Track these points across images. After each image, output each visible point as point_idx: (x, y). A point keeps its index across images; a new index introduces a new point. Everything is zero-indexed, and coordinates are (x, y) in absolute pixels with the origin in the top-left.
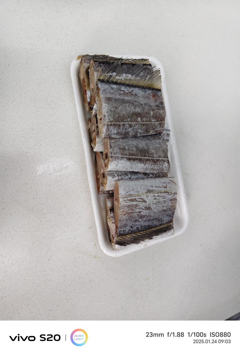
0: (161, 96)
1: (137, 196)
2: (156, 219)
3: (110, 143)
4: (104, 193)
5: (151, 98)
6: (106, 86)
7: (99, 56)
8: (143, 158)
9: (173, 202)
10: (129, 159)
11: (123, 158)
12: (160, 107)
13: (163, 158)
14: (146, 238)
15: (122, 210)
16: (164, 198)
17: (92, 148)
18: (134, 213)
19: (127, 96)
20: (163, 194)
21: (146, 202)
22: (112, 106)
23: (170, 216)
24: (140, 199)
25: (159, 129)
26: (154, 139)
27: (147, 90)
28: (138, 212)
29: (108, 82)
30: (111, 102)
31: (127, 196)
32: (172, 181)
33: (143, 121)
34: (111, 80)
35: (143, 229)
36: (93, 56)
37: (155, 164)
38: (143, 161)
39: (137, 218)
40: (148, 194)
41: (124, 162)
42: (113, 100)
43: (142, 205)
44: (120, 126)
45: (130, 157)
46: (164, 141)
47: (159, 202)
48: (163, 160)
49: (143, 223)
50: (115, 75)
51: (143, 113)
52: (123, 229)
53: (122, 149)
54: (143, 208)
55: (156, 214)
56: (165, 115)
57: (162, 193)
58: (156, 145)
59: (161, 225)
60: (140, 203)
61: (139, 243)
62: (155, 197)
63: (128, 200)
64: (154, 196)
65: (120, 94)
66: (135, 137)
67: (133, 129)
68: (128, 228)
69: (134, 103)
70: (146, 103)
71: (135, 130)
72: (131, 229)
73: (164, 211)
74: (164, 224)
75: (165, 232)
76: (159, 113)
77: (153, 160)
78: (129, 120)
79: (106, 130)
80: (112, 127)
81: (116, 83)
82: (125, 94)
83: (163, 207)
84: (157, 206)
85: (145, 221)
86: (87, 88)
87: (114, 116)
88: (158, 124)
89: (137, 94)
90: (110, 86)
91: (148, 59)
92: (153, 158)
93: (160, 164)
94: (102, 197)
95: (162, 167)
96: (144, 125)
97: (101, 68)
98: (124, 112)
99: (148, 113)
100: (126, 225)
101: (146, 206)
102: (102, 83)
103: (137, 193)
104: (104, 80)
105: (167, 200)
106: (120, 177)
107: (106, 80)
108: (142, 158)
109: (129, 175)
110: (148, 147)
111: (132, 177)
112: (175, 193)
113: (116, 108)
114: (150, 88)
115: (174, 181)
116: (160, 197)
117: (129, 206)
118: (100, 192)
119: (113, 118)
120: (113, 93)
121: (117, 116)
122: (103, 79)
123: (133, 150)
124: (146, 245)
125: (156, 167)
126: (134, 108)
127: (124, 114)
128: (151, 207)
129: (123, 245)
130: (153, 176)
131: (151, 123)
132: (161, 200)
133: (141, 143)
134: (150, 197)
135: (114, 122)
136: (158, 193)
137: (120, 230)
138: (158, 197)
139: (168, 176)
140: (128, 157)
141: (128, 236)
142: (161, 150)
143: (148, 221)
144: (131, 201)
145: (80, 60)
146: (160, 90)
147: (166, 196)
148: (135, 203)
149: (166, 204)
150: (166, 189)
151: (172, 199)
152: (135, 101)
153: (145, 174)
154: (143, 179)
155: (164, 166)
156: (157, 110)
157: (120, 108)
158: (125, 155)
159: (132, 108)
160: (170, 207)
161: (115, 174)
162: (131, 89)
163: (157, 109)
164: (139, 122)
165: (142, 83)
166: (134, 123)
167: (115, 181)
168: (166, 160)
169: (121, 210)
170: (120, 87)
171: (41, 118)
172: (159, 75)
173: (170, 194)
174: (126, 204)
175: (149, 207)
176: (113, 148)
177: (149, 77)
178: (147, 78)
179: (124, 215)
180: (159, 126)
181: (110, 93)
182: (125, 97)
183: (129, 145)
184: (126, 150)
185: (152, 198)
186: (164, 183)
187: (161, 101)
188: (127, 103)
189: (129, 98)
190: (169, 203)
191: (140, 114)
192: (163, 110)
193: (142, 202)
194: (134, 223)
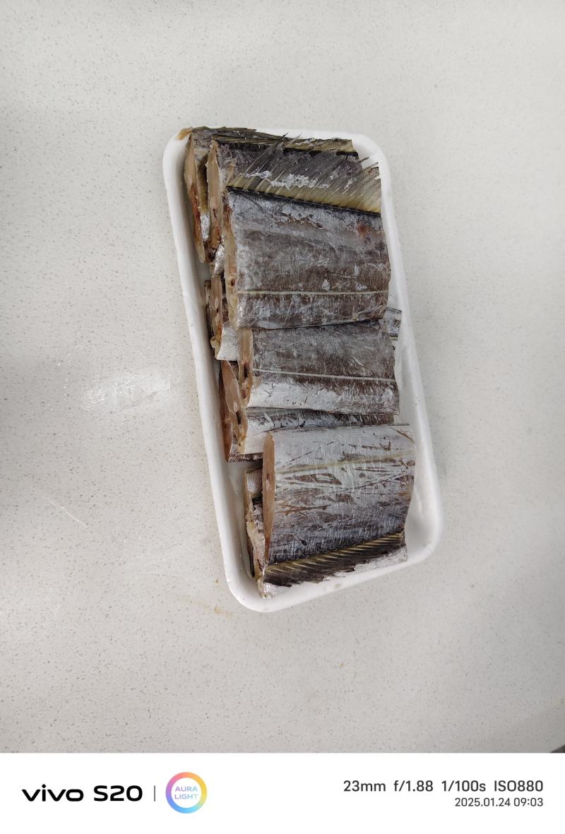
0: (380, 228)
1: (319, 468)
2: (363, 524)
3: (254, 342)
4: (240, 460)
6: (247, 204)
7: (231, 130)
8: (333, 377)
9: (405, 483)
10: (301, 381)
11: (284, 376)
12: (377, 255)
13: (381, 379)
14: (339, 570)
15: (281, 502)
16: (384, 473)
17: (212, 352)
18: (310, 509)
19: (297, 228)
20: (380, 465)
21: (340, 484)
22: (260, 253)
23: (397, 518)
24: (325, 475)
25: (373, 308)
26: (362, 332)
27: (347, 214)
28: (320, 507)
29: (251, 193)
30: (257, 243)
31: (292, 469)
32: (403, 434)
33: (336, 290)
34: (258, 188)
35: (332, 547)
36: (217, 130)
37: (364, 393)
38: (335, 386)
39: (318, 522)
40: (346, 465)
41: (288, 386)
42: (263, 238)
43: (329, 490)
45: (302, 374)
46: (385, 337)
47: (372, 485)
48: (381, 384)
49: (331, 534)
50: (268, 178)
51: (335, 269)
52: (282, 548)
53: (283, 355)
54: (333, 497)
55: (364, 513)
56: (389, 275)
57: (379, 461)
58: (365, 347)
59: (375, 538)
60: (324, 484)
61: (322, 580)
62: (363, 472)
63: (296, 478)
64: (360, 469)
66: (316, 326)
67: (311, 309)
68: (296, 545)
69: (314, 244)
71: (315, 310)
72: (303, 547)
73: (384, 504)
74: (382, 537)
75: (385, 556)
76: (376, 271)
77: (359, 384)
78: (301, 285)
79: (245, 309)
80: (258, 302)
81: (270, 197)
82: (292, 222)
83: (381, 494)
84: (367, 492)
85: (336, 528)
86: (202, 206)
87: (265, 276)
89: (321, 223)
90: (256, 203)
91: (351, 141)
92: (357, 378)
93: (374, 391)
94: (236, 469)
96: (337, 298)
97: (235, 159)
98: (289, 267)
100: (289, 538)
101: (339, 493)
102: (238, 197)
103: (319, 461)
104: (242, 188)
105: (391, 478)
106: (278, 423)
107: (246, 188)
108: (331, 379)
109: (300, 419)
110: (346, 351)
111: (306, 424)
112: (411, 464)
113: (269, 257)
114: (353, 211)
115: (408, 434)
116: (374, 471)
117: (298, 493)
118: (230, 458)
119: (262, 281)
121: (272, 276)
122: (240, 186)
123: (310, 358)
124: (338, 585)
125: (365, 400)
126: (314, 256)
127: (289, 272)
128: (352, 495)
129: (285, 585)
130: (359, 420)
131: (354, 293)
132: (377, 478)
134: (348, 470)
135: (265, 290)
136: (370, 462)
137: (276, 548)
138: (369, 472)
139: (395, 422)
140: (299, 374)
141: (295, 564)
142: (377, 360)
143: (345, 528)
144: (303, 481)
145: (186, 139)
146: (377, 215)
147: (388, 469)
148: (312, 485)
149: (388, 487)
150: (388, 452)
151: (402, 475)
152: (317, 242)
153: (339, 416)
154: (332, 427)
155: (384, 396)
156: (370, 262)
157: (278, 258)
158: (290, 369)
160: (397, 496)
161: (265, 414)
162: (306, 213)
164: (326, 292)
165: (334, 198)
167: (265, 431)
168: (388, 383)
169: (278, 502)
170: (281, 207)
171: (91, 279)
172: (377, 178)
173: (396, 464)
174: (290, 487)
175: (346, 495)
176: (261, 352)
177: (351, 183)
178: (347, 186)
179: (287, 514)
180: (374, 301)
181: (256, 220)
182: (292, 230)
183: (301, 345)
184: (293, 357)
185: (355, 474)
186: (385, 438)
187: (381, 241)
188: (297, 246)
189: (303, 234)
190: (394, 486)
191: (327, 271)
192: (384, 263)
193: (328, 484)
194: (309, 534)
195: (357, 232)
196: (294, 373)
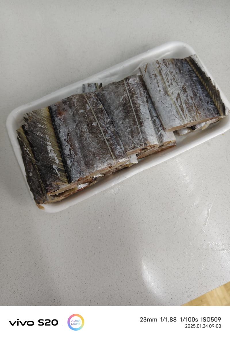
0: (56, 105)
1: (176, 105)
2: (191, 78)
5: (64, 117)
9: (168, 63)
10: (141, 124)
11: (142, 131)
12: (69, 103)
13: (126, 86)
14: (212, 84)
16: (167, 74)
17: (134, 166)
18: (194, 104)
19: (74, 145)
20: (164, 77)
21: (179, 93)
22: (95, 159)
23: (182, 63)
24: (178, 101)
27: (56, 123)
28: (192, 100)
31: (181, 117)
32: (146, 69)
33: (94, 118)
34: (63, 169)
35: (205, 90)
37: (135, 93)
38: (137, 107)
39: (198, 99)
40: (170, 93)
43: (183, 97)
44: (111, 145)
45: (138, 124)
47: (174, 78)
48: (128, 86)
49: (200, 92)
50: (56, 165)
51: (86, 122)
52: (213, 112)
53: (132, 135)
54: (186, 95)
55: (187, 79)
56: (76, 95)
57: (163, 78)
58: (113, 97)
60: (182, 100)
62: (170, 84)
63: (184, 114)
64: (169, 86)
65: (76, 154)
67: (107, 128)
68: (210, 106)
69: (79, 135)
70: (72, 121)
71: (107, 126)
74: (192, 68)
76: (78, 102)
77: (132, 96)
78: (100, 136)
80: (116, 153)
81: (64, 161)
83: (176, 73)
84: (178, 80)
85: (198, 90)
86: (74, 190)
87: (104, 154)
88: (89, 100)
89: (66, 134)
90: (71, 168)
91: (17, 130)
92: (130, 98)
95: (135, 84)
96: (98, 117)
97: (52, 183)
98: (95, 144)
99: (83, 115)
101: (183, 93)
103: (172, 106)
104: (66, 176)
105: (168, 70)
106: (160, 128)
109: (154, 119)
110: (119, 106)
111: (155, 115)
112: (158, 62)
113: (94, 154)
114: (53, 121)
115: (145, 67)
116: (168, 79)
117: (189, 111)
119: (107, 155)
120: (78, 162)
121: (102, 151)
122: (66, 177)
123: (129, 122)
125: (138, 91)
127: (97, 143)
128: (182, 86)
132: (170, 77)
133: (117, 115)
134: (172, 91)
135: (110, 152)
136: (164, 82)
138: (169, 81)
140: (138, 125)
142: (117, 90)
143: (196, 86)
144: (184, 111)
145: (43, 205)
147: (164, 73)
148: (184, 106)
149: (172, 70)
150: (157, 74)
151: (165, 65)
152: (77, 134)
155: (133, 83)
157: (93, 150)
158: (138, 130)
159: (86, 136)
161: (159, 135)
162: (65, 143)
163: (74, 106)
164: (97, 123)
165: (50, 130)
166: (101, 129)
167: (166, 133)
168: (127, 82)
170: (67, 155)
171: (117, 225)
172: (32, 113)
173: (160, 69)
175: (183, 89)
177: (40, 125)
178: (43, 126)
179: (200, 114)
180: (91, 99)
181: (79, 165)
182: (76, 147)
183: (124, 128)
184: (131, 130)
185: (172, 87)
186: (151, 78)
187: (62, 103)
188: (83, 143)
189: (76, 142)
190: (170, 68)
191: (88, 125)
192: (72, 99)
193: (181, 98)
194: (204, 101)
195: (63, 116)
196: (139, 128)
